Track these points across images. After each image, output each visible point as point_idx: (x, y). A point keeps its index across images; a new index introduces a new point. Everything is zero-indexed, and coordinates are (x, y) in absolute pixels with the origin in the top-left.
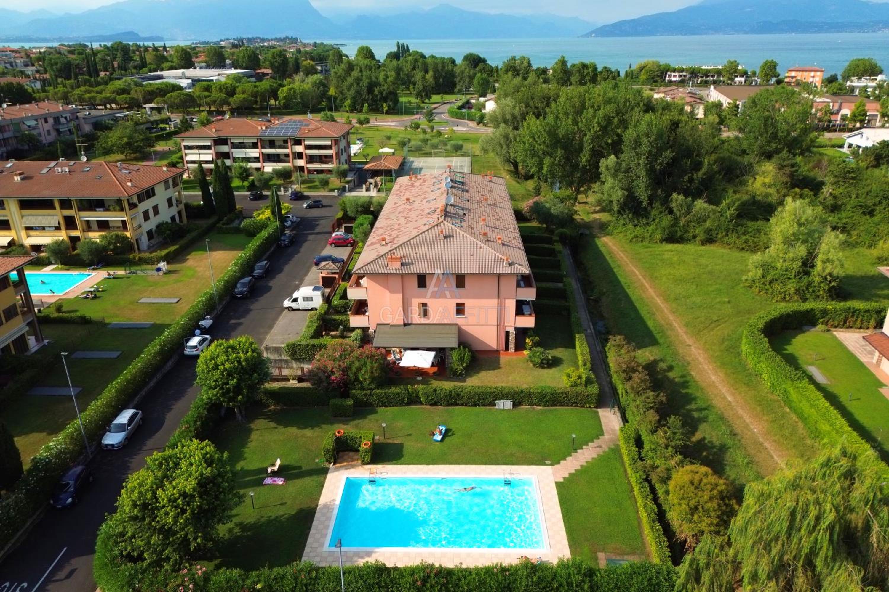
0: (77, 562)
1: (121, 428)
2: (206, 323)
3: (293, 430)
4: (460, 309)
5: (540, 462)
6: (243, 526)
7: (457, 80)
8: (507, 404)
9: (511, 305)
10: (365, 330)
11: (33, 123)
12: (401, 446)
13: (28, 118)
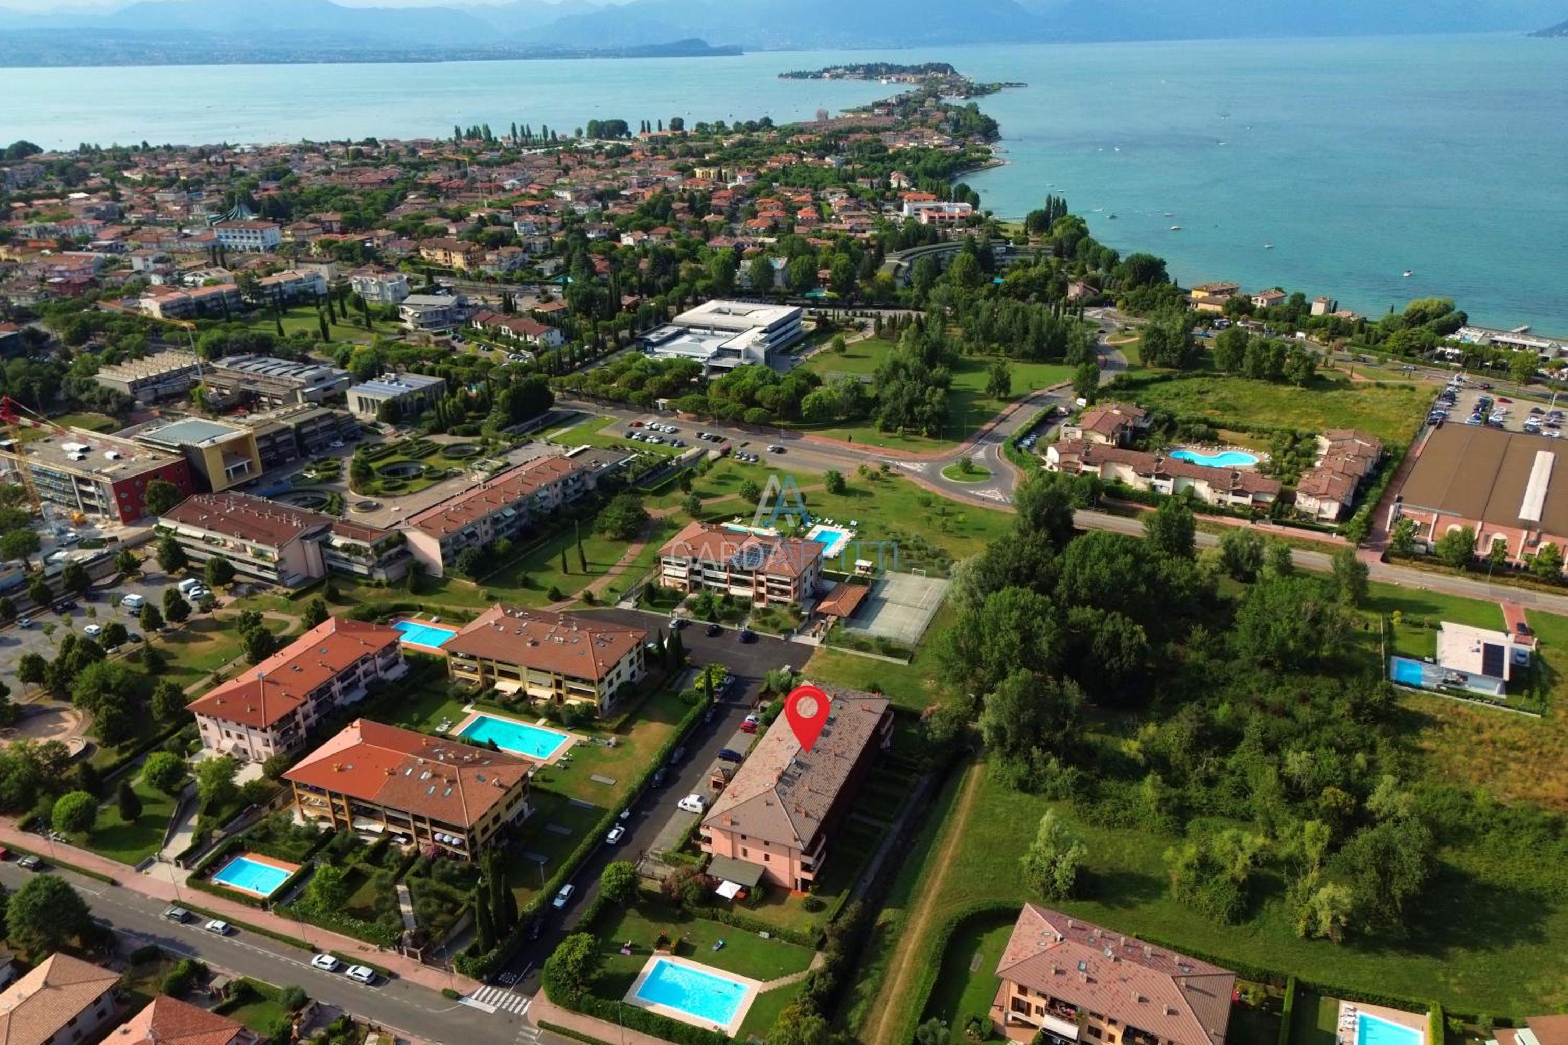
0: (536, 971)
1: (563, 897)
2: (625, 815)
3: (646, 921)
4: (767, 858)
5: (758, 978)
6: (605, 974)
7: (1069, 346)
8: (765, 935)
9: (797, 865)
10: (710, 855)
11: (544, 493)
12: (694, 948)
13: (541, 488)
